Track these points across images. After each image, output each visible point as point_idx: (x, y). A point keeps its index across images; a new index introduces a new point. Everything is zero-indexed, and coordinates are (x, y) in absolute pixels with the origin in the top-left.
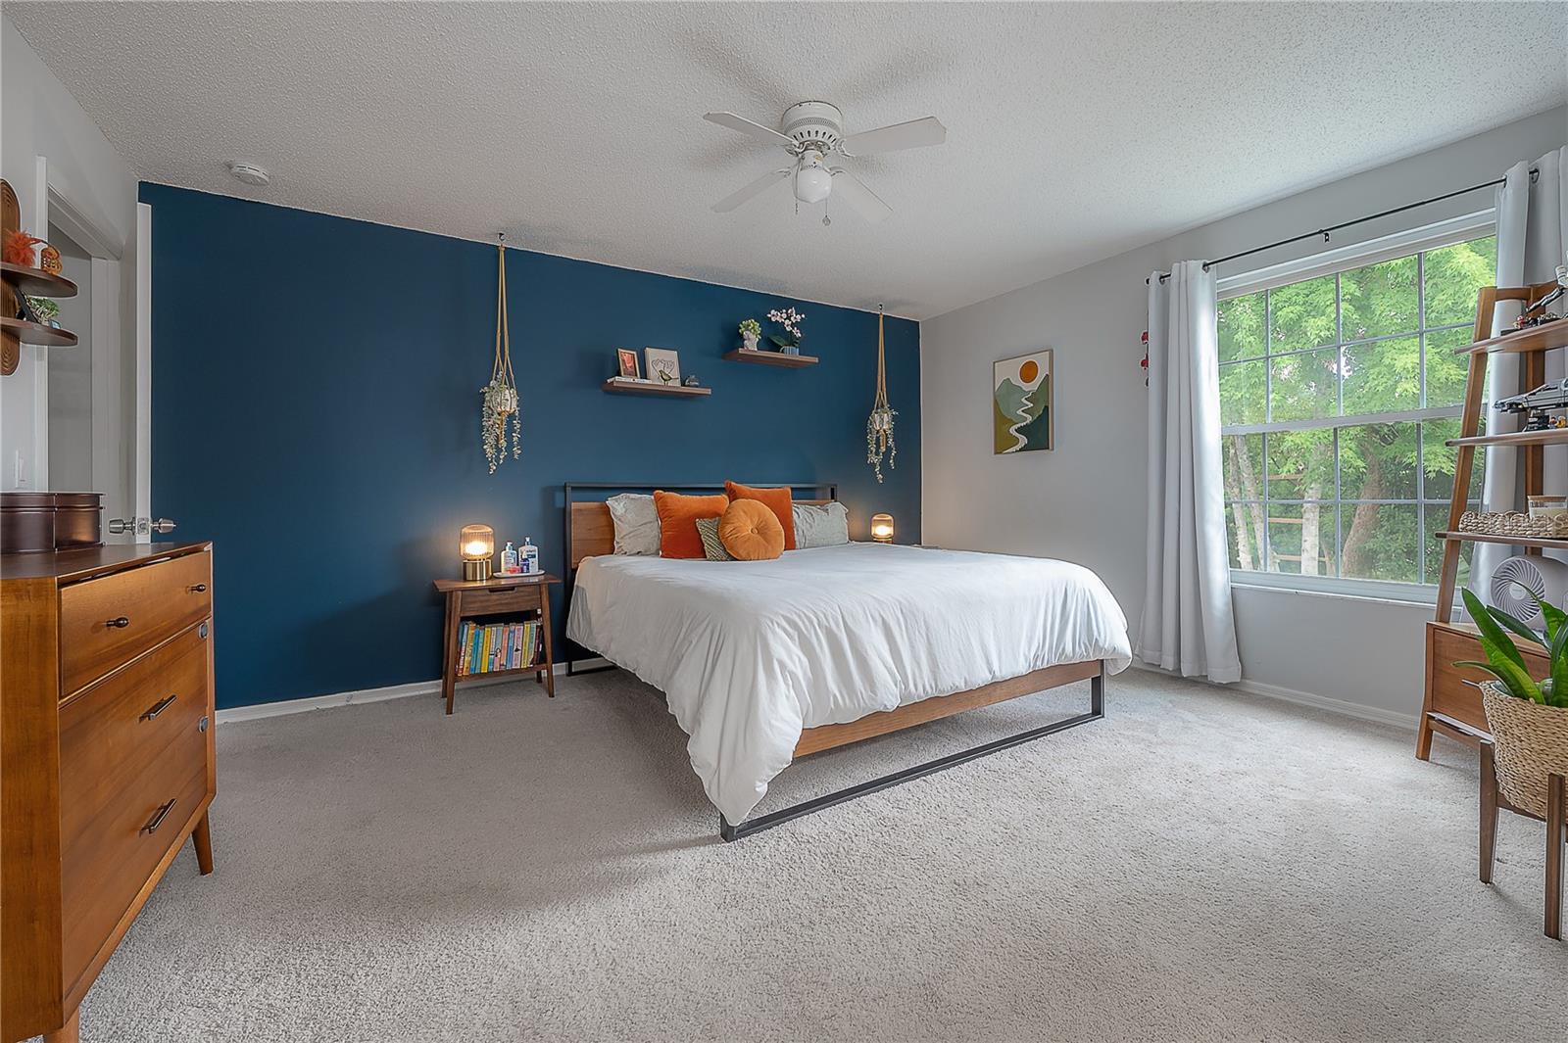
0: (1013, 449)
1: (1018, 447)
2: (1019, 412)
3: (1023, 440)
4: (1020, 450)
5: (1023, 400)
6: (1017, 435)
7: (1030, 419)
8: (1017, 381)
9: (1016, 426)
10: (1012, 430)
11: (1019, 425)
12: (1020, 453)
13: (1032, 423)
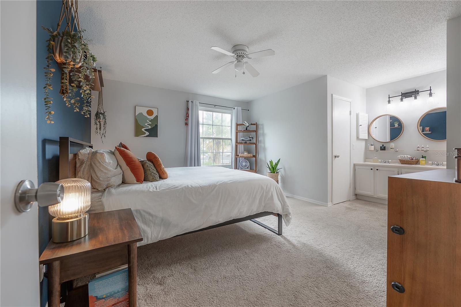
0: (144, 136)
1: (145, 135)
2: (146, 124)
3: (147, 133)
4: (146, 136)
5: (148, 121)
6: (145, 131)
7: (150, 127)
8: (145, 114)
9: (145, 129)
10: (143, 130)
11: (146, 128)
12: (146, 137)
13: (151, 129)
